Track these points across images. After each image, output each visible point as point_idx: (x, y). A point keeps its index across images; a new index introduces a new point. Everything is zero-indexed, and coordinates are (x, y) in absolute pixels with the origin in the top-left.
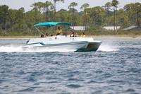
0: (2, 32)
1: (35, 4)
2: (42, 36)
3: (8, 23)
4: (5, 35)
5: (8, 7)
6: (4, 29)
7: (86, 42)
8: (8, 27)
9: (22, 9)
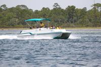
0: (71, 25)
1: (95, 5)
2: (31, 28)
3: (75, 18)
4: (73, 27)
5: (75, 7)
6: (72, 22)
7: (61, 33)
8: (75, 21)
9: (85, 8)
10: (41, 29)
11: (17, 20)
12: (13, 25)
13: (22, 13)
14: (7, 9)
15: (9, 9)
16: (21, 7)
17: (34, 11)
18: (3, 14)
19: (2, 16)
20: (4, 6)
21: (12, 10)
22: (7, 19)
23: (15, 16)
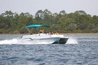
10: (41, 34)
11: (75, 25)
12: (72, 31)
13: (80, 18)
14: (66, 15)
16: (79, 13)
18: (62, 20)
19: (61, 21)
20: (63, 12)
21: (70, 15)
22: (66, 24)
23: (74, 22)
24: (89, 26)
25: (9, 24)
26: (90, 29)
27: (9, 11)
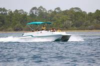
11: (71, 22)
12: (67, 28)
13: (75, 15)
14: (61, 12)
15: (63, 12)
16: (75, 10)
17: (87, 13)
18: (57, 17)
20: (58, 9)
21: (65, 12)
23: (69, 19)
24: (85, 23)
25: (3, 22)
26: (85, 26)
27: (2, 8)
